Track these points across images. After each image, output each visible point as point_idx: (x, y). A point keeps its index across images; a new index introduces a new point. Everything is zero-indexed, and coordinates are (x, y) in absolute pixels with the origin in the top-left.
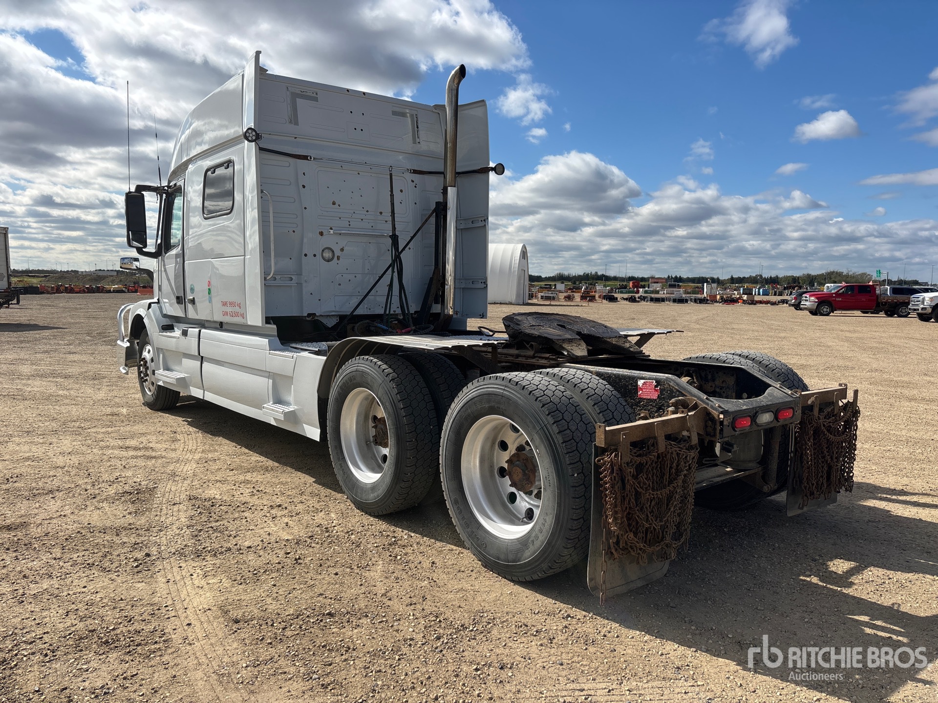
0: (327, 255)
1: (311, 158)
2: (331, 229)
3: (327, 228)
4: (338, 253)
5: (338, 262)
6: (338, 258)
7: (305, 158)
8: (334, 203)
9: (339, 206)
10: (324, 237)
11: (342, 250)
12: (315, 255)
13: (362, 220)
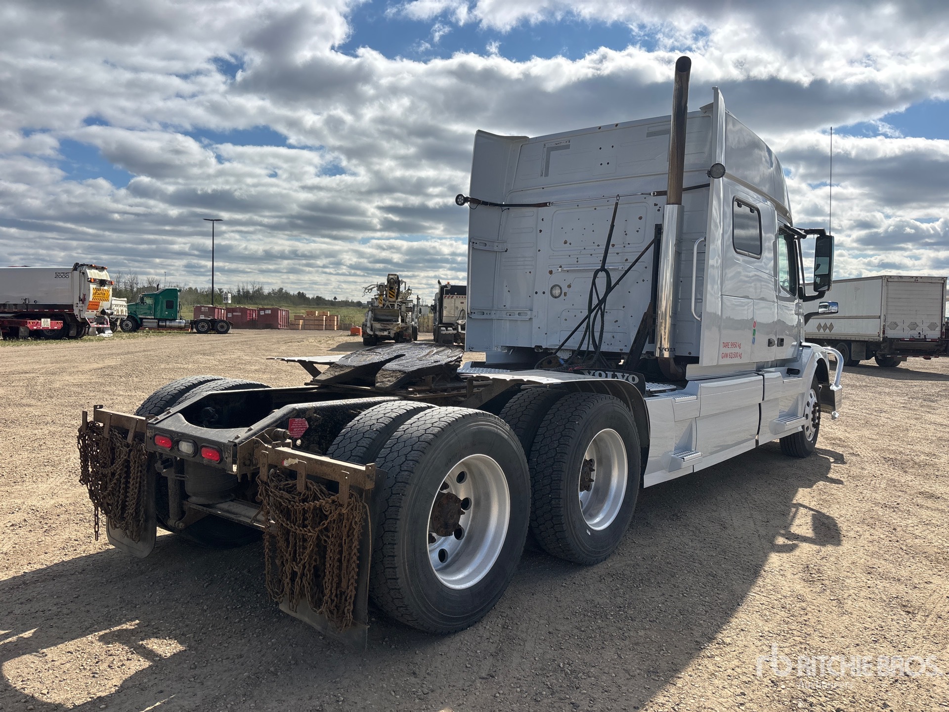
0: (557, 292)
1: (549, 204)
2: (561, 267)
3: (556, 266)
4: (565, 289)
5: (565, 298)
6: (565, 294)
7: (545, 205)
8: (565, 242)
9: (570, 244)
10: (553, 275)
11: (569, 286)
12: (544, 293)
13: (591, 255)
